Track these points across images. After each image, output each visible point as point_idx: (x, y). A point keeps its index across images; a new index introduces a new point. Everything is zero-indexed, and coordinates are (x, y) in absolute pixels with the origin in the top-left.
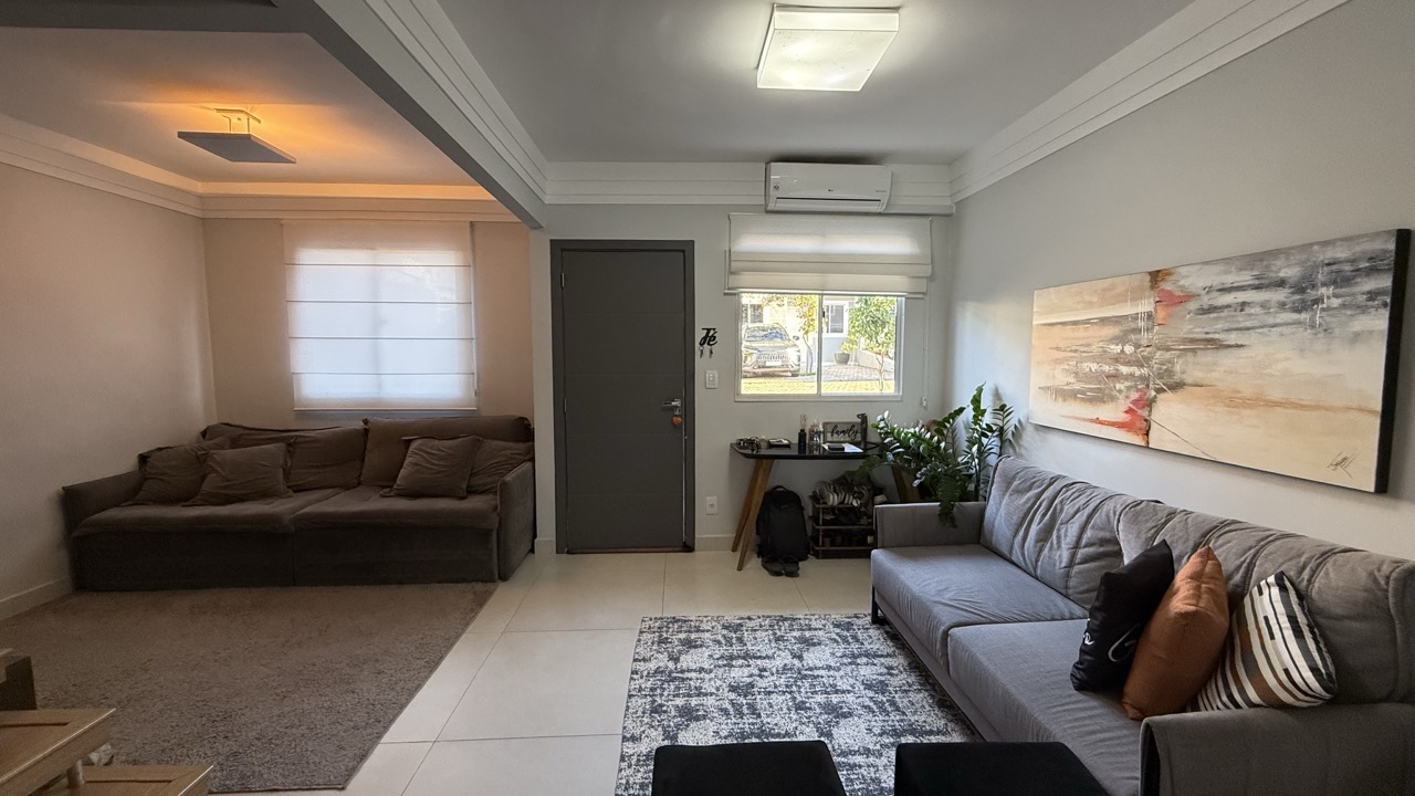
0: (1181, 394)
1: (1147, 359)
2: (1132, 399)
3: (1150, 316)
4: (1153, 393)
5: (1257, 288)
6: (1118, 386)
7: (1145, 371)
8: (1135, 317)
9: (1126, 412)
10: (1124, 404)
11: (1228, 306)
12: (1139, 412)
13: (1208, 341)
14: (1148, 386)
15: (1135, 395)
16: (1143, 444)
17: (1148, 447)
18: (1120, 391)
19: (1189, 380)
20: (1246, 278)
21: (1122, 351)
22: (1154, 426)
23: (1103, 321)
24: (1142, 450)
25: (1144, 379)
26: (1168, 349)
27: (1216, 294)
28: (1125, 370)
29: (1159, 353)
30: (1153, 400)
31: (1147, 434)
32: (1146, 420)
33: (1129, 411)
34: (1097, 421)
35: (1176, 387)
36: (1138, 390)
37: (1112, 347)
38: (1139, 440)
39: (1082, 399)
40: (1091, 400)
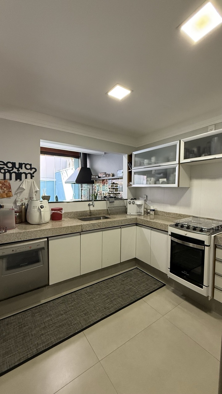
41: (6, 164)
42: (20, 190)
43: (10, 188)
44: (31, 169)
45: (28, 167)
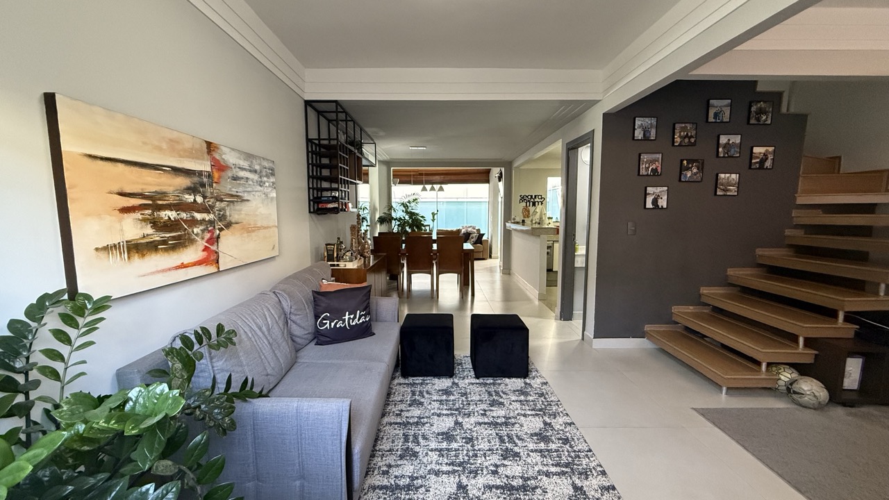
0: (231, 229)
1: (212, 207)
2: (206, 239)
3: (210, 176)
4: (218, 232)
5: (250, 171)
6: (196, 230)
7: (211, 216)
8: (200, 173)
9: (204, 250)
10: (201, 244)
11: (242, 178)
12: (212, 247)
13: (237, 196)
14: (214, 227)
15: (207, 236)
16: (217, 270)
17: (219, 271)
18: (197, 235)
19: (233, 221)
20: (245, 164)
21: (195, 200)
22: (221, 254)
23: (177, 171)
24: (216, 275)
25: (211, 222)
26: (222, 201)
27: (238, 170)
28: (198, 216)
29: (218, 203)
30: (218, 237)
31: (218, 262)
32: (216, 252)
33: (206, 249)
34: (183, 266)
35: (228, 225)
36: (209, 231)
37: (187, 196)
38: (213, 269)
39: (166, 250)
40: (174, 248)
41: (527, 197)
42: (535, 212)
43: (529, 212)
44: (541, 198)
45: (540, 197)
